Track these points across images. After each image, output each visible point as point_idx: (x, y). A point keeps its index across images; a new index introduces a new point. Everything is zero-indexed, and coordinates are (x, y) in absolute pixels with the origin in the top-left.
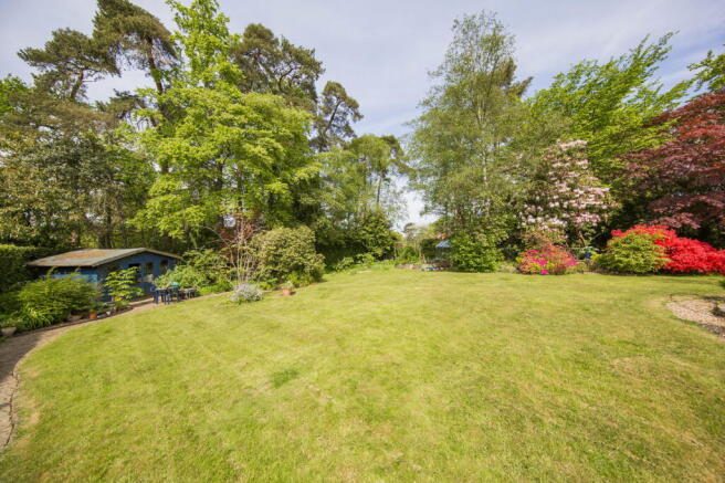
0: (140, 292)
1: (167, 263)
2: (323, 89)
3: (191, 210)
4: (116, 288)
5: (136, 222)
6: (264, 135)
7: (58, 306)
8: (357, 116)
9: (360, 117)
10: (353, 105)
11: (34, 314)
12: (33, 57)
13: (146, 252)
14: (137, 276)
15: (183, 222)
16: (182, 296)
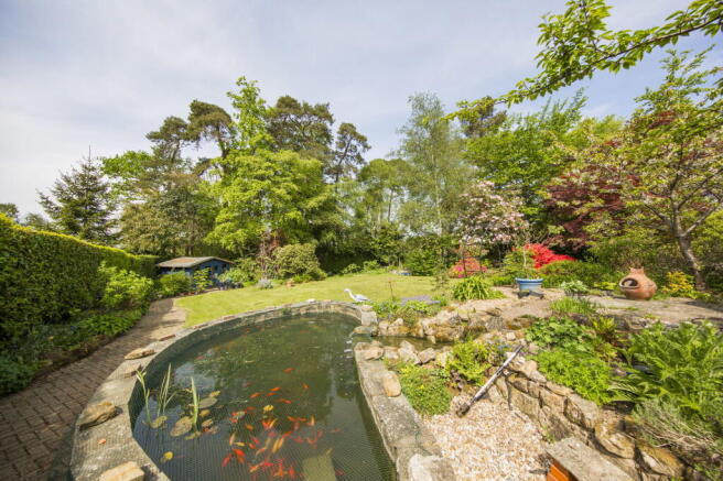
0: (211, 283)
1: (226, 266)
2: (338, 130)
3: (239, 232)
4: (199, 280)
5: (207, 240)
6: (285, 181)
7: (176, 287)
8: (366, 147)
9: (369, 148)
10: (362, 139)
11: (167, 290)
12: (153, 137)
13: (214, 260)
14: (210, 274)
15: (234, 240)
16: (233, 287)
